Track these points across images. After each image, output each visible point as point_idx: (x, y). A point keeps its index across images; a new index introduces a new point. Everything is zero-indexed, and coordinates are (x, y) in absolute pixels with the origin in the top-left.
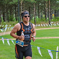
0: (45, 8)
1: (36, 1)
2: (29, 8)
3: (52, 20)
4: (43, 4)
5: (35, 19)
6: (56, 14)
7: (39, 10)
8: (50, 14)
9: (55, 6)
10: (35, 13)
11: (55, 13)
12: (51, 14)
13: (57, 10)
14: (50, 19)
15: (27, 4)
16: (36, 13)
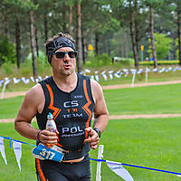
0: (64, 27)
1: (38, 5)
2: (17, 24)
3: (88, 62)
4: (61, 14)
5: (36, 61)
6: (99, 44)
7: (46, 32)
8: (80, 46)
9: (97, 20)
10: (33, 40)
11: (97, 40)
12: (83, 46)
13: (103, 32)
14: (81, 62)
15: (8, 13)
16: (36, 39)
